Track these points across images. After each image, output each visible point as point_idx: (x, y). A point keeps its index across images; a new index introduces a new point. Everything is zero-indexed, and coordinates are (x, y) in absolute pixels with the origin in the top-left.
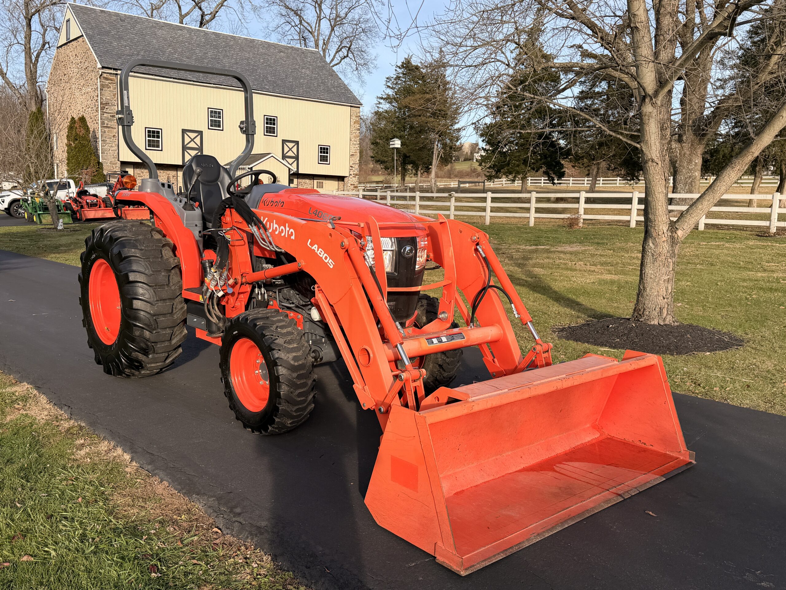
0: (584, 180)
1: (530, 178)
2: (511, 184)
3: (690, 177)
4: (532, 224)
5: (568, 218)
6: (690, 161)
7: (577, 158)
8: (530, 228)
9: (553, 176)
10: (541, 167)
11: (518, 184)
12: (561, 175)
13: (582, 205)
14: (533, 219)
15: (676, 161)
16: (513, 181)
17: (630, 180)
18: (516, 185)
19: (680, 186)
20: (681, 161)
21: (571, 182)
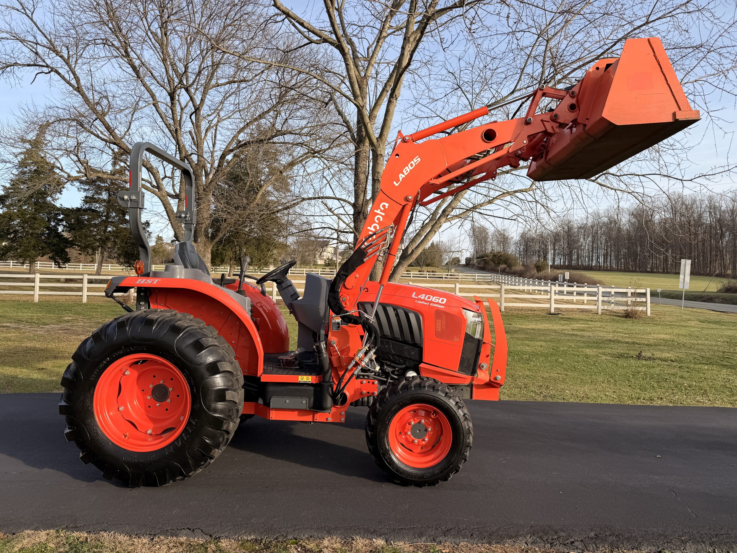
0: (80, 265)
1: (39, 262)
2: (21, 266)
4: (85, 300)
6: (205, 256)
7: (84, 248)
8: (84, 304)
9: (60, 261)
10: (48, 253)
11: (26, 267)
12: (67, 260)
14: (86, 297)
16: (23, 263)
17: (127, 267)
18: (25, 267)
21: (81, 267)
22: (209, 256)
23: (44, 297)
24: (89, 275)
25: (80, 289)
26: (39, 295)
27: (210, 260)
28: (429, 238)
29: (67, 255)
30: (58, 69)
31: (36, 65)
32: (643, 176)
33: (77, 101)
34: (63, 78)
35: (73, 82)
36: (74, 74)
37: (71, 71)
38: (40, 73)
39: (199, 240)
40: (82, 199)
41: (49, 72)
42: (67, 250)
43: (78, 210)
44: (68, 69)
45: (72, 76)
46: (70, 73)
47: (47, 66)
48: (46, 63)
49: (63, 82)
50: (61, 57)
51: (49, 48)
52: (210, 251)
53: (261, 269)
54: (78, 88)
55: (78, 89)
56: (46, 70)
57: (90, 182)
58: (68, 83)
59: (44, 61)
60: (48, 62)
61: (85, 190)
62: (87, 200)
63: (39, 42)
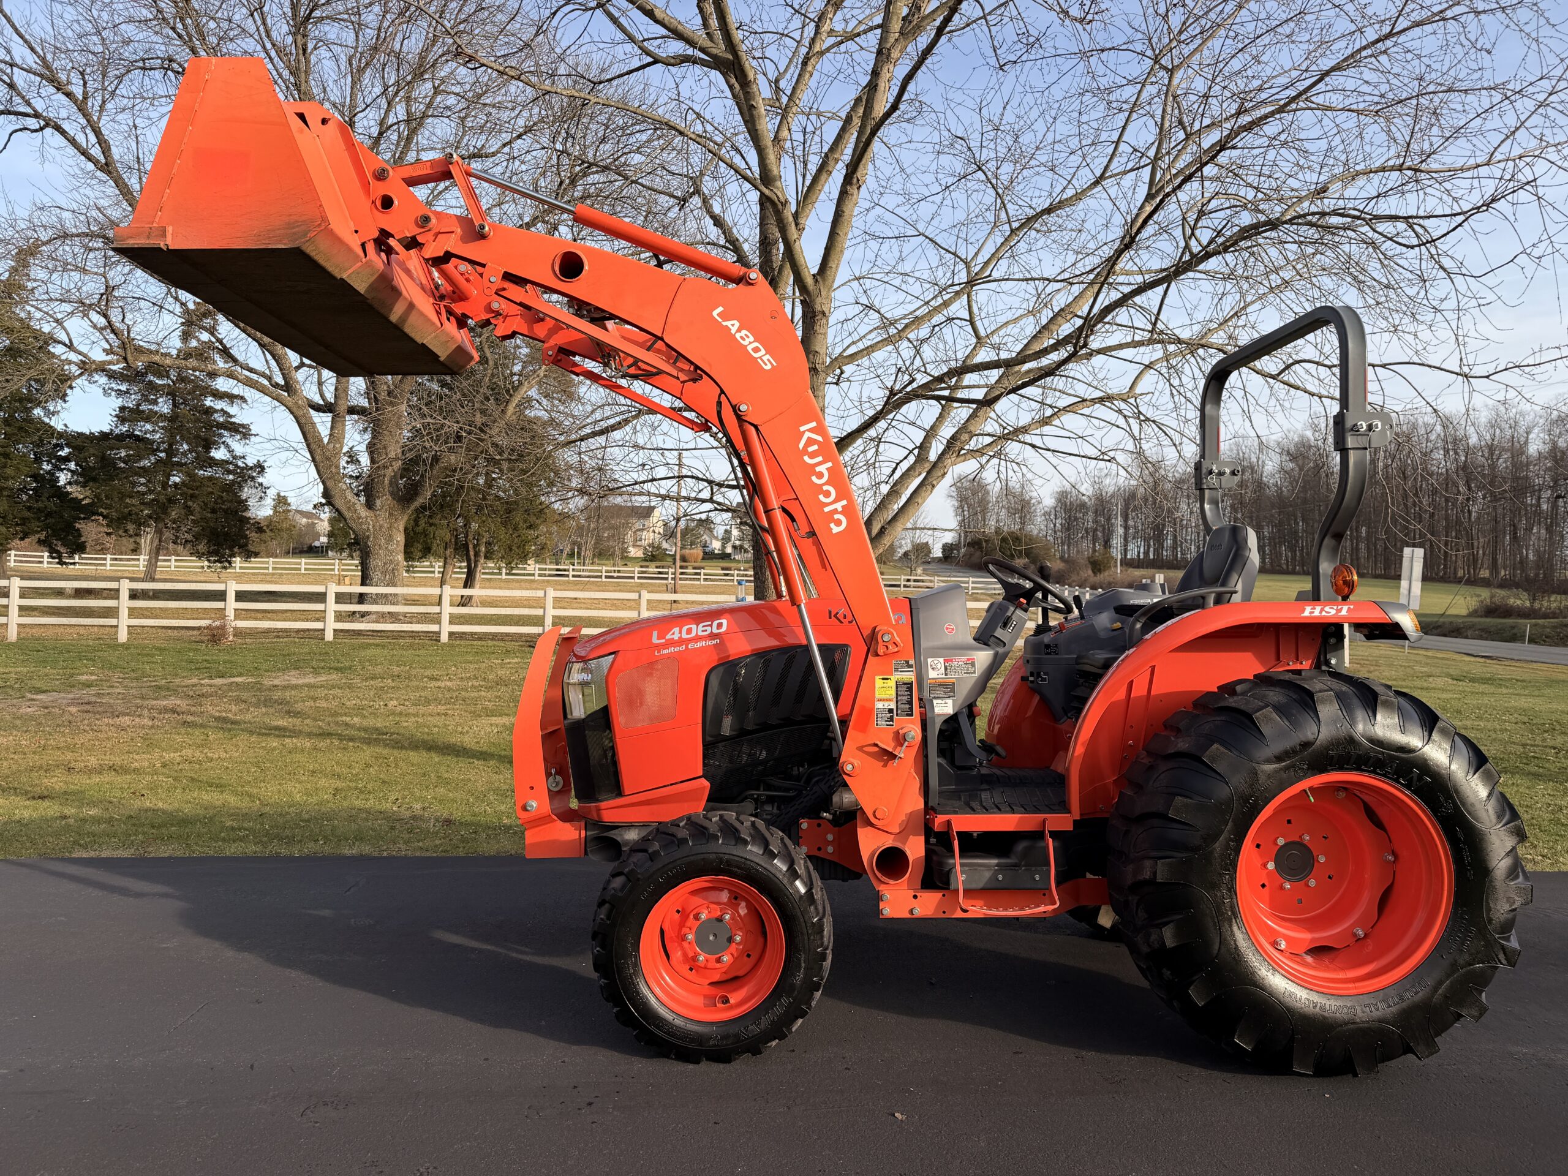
1: (14, 552)
3: (391, 562)
4: (123, 636)
5: (208, 628)
6: (390, 539)
7: (116, 522)
8: (123, 645)
13: (231, 604)
14: (126, 628)
15: (368, 537)
17: (215, 562)
19: (376, 576)
20: (376, 538)
22: (400, 538)
23: (28, 630)
24: (132, 579)
25: (112, 612)
26: (19, 625)
27: (402, 548)
28: (920, 501)
29: (80, 536)
30: (60, 122)
31: (10, 113)
32: (1384, 366)
33: (104, 193)
34: (73, 142)
35: (96, 152)
36: (98, 133)
37: (91, 126)
38: (21, 130)
39: (378, 503)
40: (114, 413)
41: (41, 129)
42: (77, 526)
43: (104, 436)
44: (83, 121)
45: (93, 138)
46: (88, 130)
47: (37, 115)
48: (34, 109)
49: (71, 151)
50: (69, 95)
51: (41, 76)
52: (402, 529)
53: (512, 568)
54: (106, 164)
55: (107, 167)
56: (33, 123)
57: (131, 376)
58: (84, 153)
59: (28, 103)
60: (39, 105)
61: (120, 393)
62: (124, 415)
63: (19, 61)
